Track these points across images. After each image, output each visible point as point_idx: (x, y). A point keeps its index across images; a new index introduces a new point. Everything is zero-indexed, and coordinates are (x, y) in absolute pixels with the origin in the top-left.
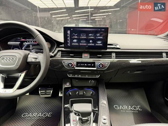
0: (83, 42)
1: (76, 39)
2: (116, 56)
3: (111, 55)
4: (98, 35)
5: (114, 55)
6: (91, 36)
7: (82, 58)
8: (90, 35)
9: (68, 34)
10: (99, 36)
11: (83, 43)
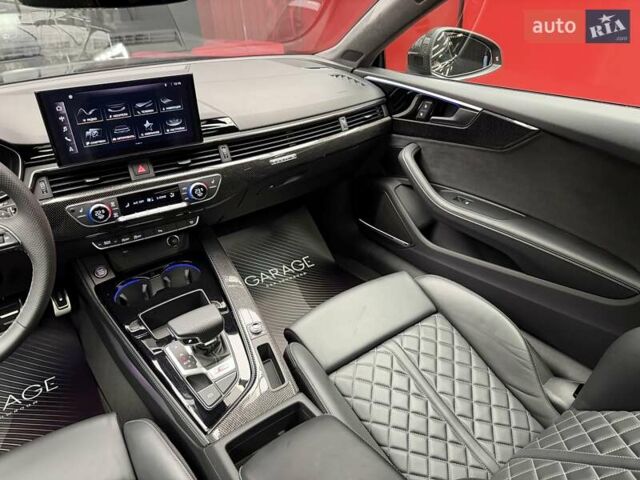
0: (122, 130)
1: (93, 126)
2: (232, 154)
3: (218, 152)
4: (165, 102)
5: (224, 150)
6: (144, 108)
7: (130, 181)
8: (140, 105)
9: (63, 115)
10: (169, 105)
11: (123, 136)
